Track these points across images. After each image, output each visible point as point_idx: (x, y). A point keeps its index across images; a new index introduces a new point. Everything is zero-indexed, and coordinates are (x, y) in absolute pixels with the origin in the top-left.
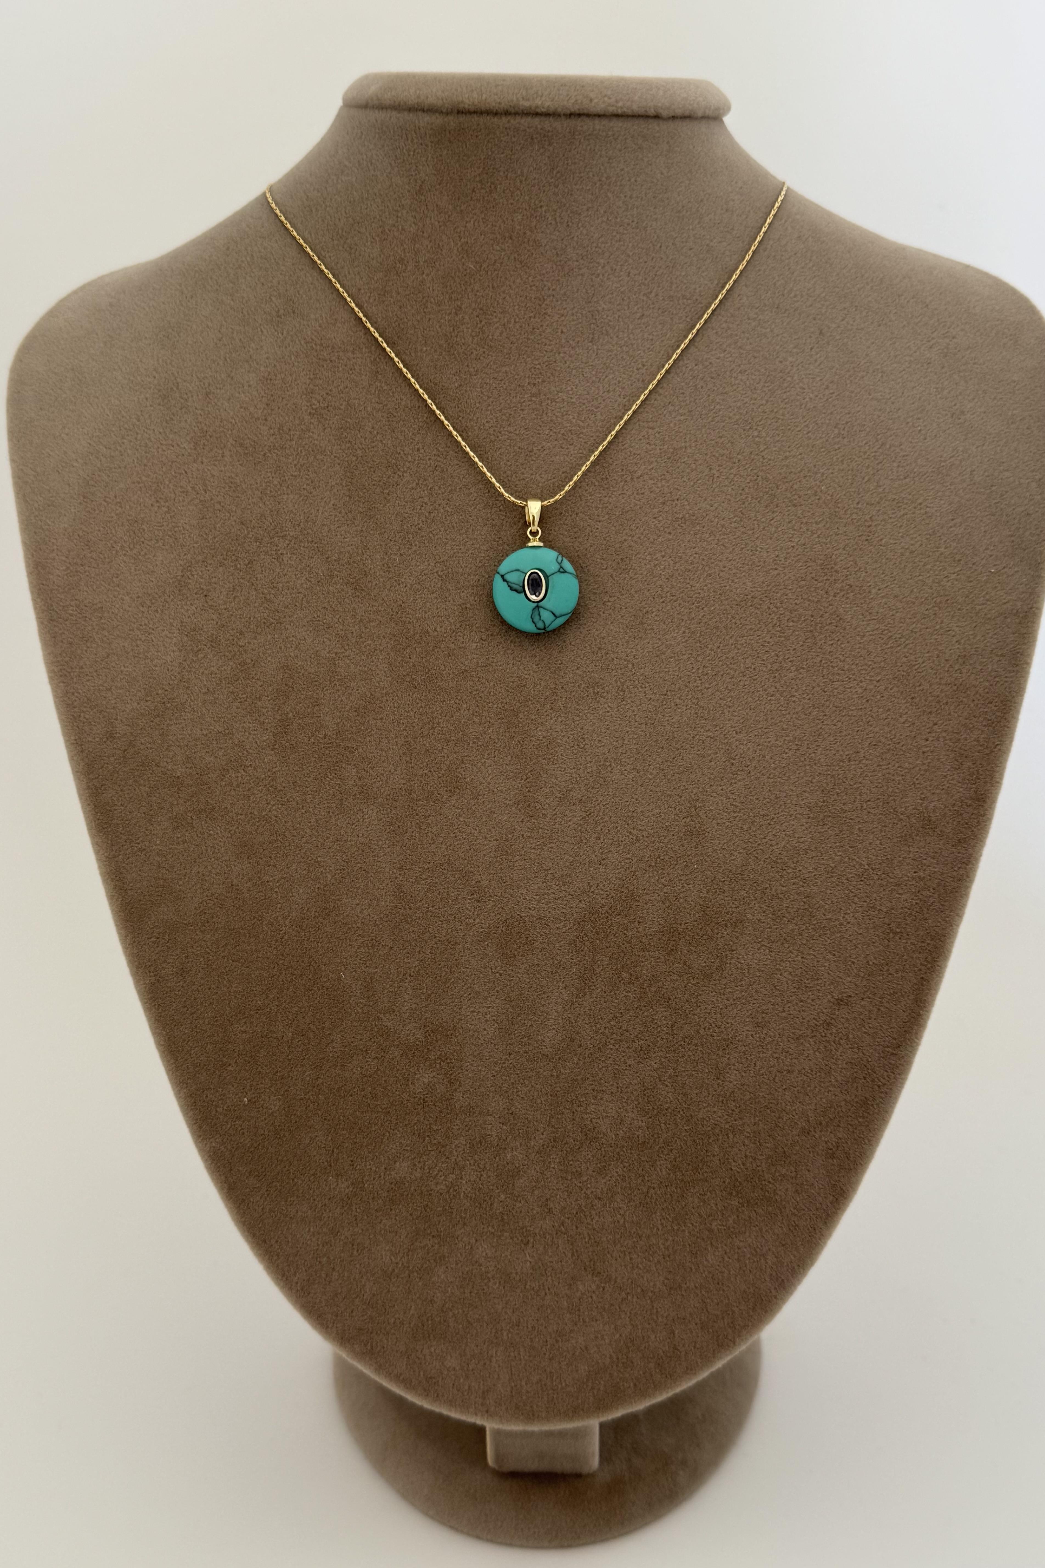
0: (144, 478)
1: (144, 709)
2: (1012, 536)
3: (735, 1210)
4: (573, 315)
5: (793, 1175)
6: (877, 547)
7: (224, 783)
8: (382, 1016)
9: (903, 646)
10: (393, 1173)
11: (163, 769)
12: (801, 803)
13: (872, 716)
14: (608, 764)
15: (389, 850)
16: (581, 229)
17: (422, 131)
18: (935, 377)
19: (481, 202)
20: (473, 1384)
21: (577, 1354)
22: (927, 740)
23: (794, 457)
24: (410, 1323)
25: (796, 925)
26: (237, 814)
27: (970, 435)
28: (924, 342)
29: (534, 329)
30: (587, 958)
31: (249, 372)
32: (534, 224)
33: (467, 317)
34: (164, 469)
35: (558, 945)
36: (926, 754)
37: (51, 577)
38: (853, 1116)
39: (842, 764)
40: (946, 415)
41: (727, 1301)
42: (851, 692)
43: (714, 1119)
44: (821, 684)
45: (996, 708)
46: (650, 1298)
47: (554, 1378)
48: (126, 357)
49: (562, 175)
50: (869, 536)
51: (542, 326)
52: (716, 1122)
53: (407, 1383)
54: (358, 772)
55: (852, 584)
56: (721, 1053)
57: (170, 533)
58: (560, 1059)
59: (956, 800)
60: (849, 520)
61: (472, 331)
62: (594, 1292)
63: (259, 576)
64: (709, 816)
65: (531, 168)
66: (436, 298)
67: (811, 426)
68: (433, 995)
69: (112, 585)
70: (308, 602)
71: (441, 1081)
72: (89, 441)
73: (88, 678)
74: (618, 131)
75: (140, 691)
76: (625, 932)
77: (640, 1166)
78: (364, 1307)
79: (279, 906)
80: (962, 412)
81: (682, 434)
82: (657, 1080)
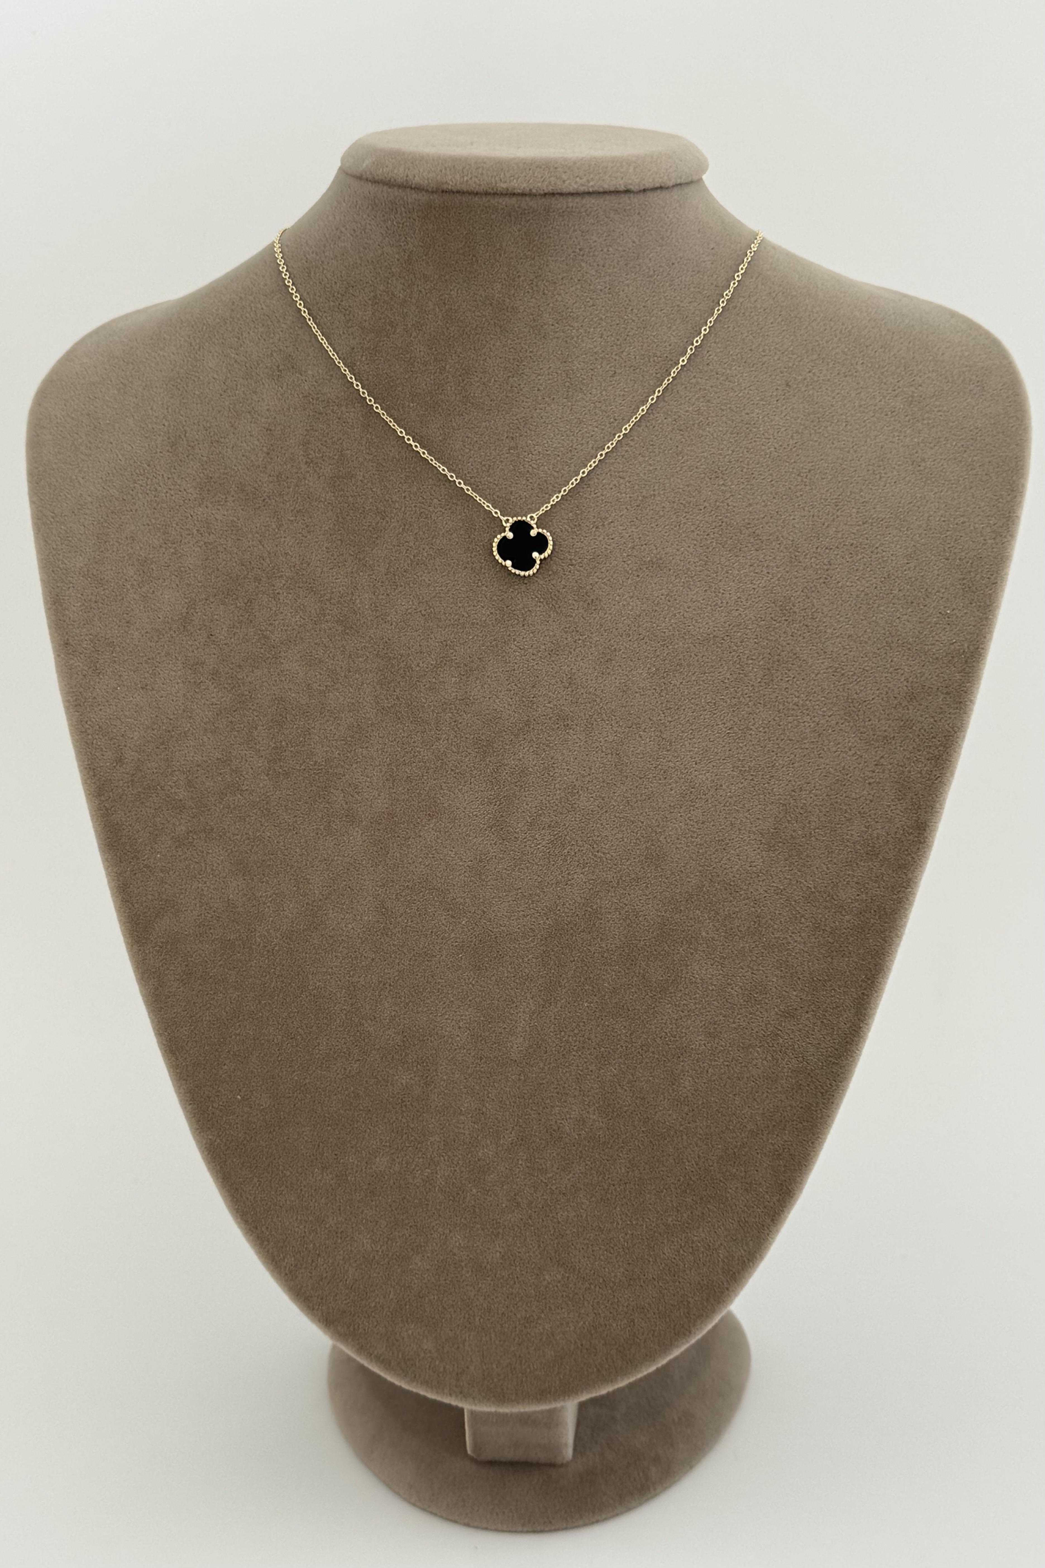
0: (154, 521)
1: (151, 737)
2: (964, 579)
3: (689, 1207)
5: (743, 1174)
6: (834, 590)
7: (222, 807)
8: (364, 1022)
9: (854, 683)
11: (167, 792)
12: (754, 829)
13: (823, 750)
14: (576, 791)
15: (372, 869)
16: (557, 296)
17: (410, 206)
18: (900, 425)
19: (464, 273)
20: (448, 1366)
21: (544, 1339)
22: (874, 772)
23: (757, 504)
24: (389, 1307)
25: (747, 942)
26: (234, 834)
27: (929, 482)
28: (890, 392)
29: (512, 387)
30: (553, 971)
31: (251, 422)
32: (513, 292)
33: (450, 376)
34: (172, 513)
35: (526, 959)
36: (872, 785)
37: (67, 612)
38: (798, 1120)
39: (793, 793)
40: (907, 462)
41: (682, 1292)
42: (805, 726)
43: (668, 1121)
44: (776, 719)
45: (939, 743)
46: (611, 1288)
47: (524, 1361)
48: (138, 404)
49: (538, 249)
50: (826, 579)
51: (519, 385)
52: (671, 1125)
53: (386, 1364)
54: (344, 797)
55: (810, 624)
56: (676, 1061)
57: (176, 573)
58: (527, 1063)
59: (898, 828)
60: (808, 563)
61: (455, 389)
62: (559, 1282)
63: (257, 614)
64: (669, 841)
65: (510, 243)
66: (423, 359)
67: (775, 475)
68: (411, 1004)
69: (124, 621)
70: (302, 639)
71: (418, 1082)
72: (103, 484)
73: (100, 708)
74: (590, 207)
75: (147, 720)
76: (589, 948)
78: (347, 1291)
79: (271, 919)
80: (923, 460)
82: (617, 1085)
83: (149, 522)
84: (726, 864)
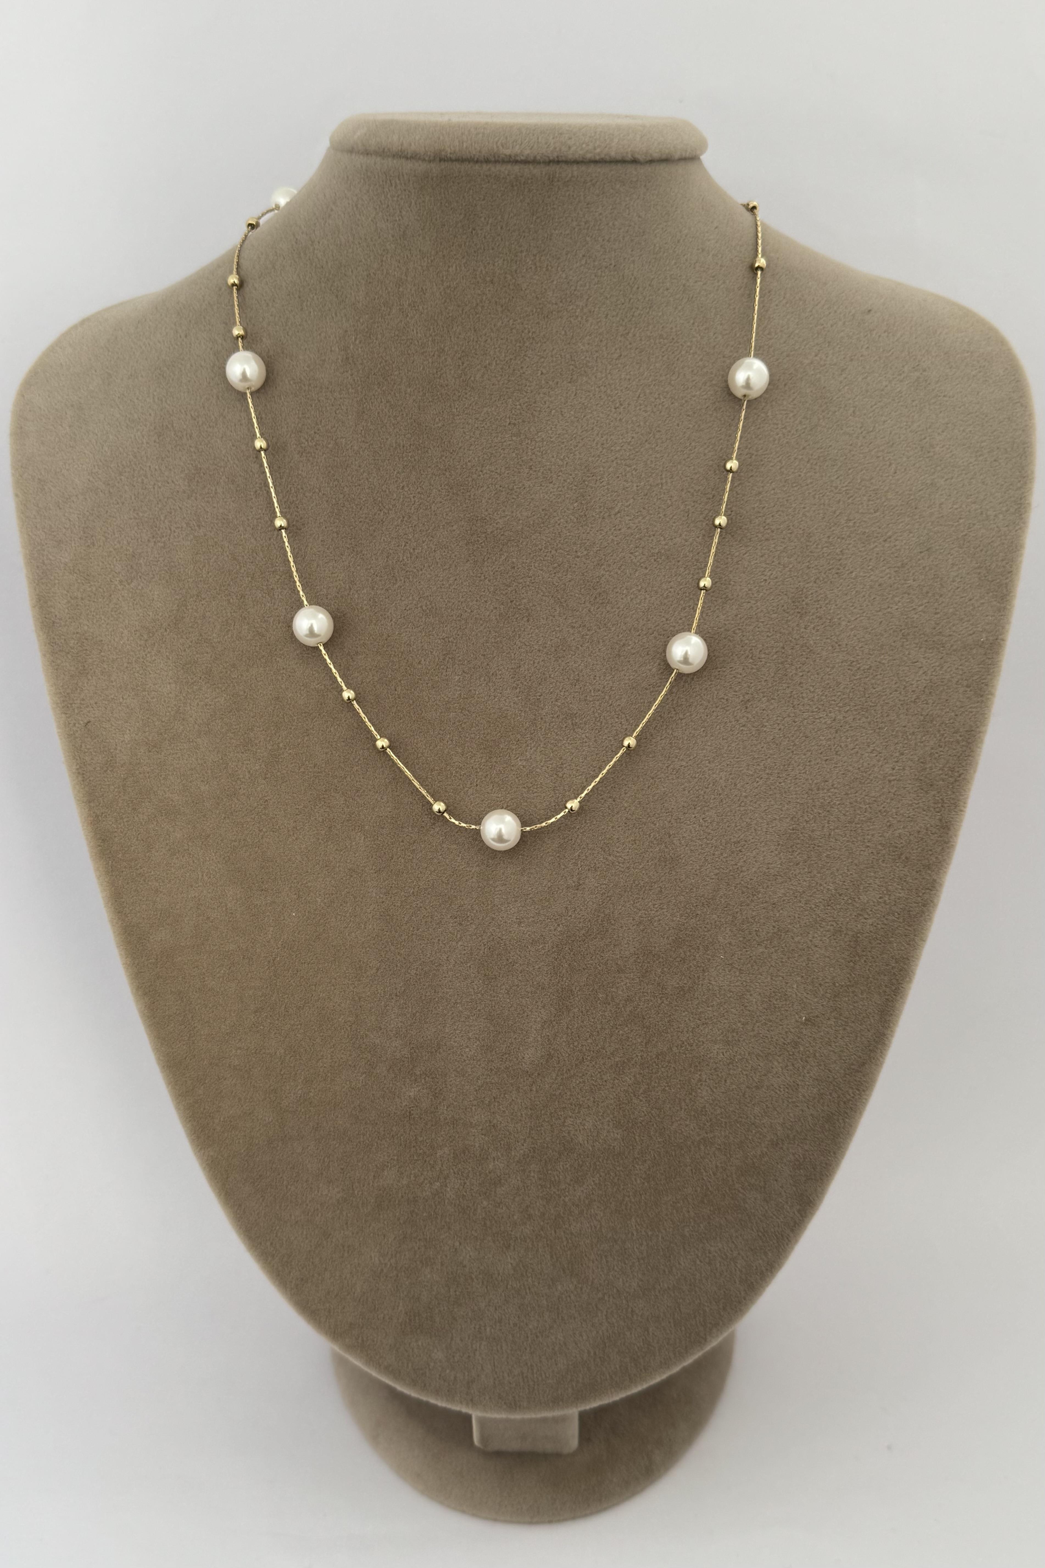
0: (141, 514)
1: (143, 739)
2: (979, 568)
3: (706, 1217)
4: (552, 356)
5: (762, 1184)
6: (847, 580)
8: (368, 1033)
9: (871, 677)
10: (381, 1180)
11: (160, 797)
12: (771, 830)
13: (841, 746)
15: (376, 875)
16: (561, 273)
17: (406, 178)
18: (907, 410)
19: (463, 247)
20: (458, 1375)
21: (556, 1349)
22: (894, 769)
24: (398, 1319)
25: (766, 948)
27: (939, 468)
28: (895, 376)
29: (514, 370)
30: (565, 979)
33: (449, 360)
34: (160, 506)
35: (537, 967)
36: (893, 783)
37: (52, 610)
38: (819, 1130)
39: (811, 792)
40: (916, 448)
41: (698, 1301)
42: (820, 722)
43: (686, 1131)
44: (791, 715)
45: (961, 738)
46: (626, 1298)
47: (536, 1370)
48: (123, 394)
49: (541, 221)
50: (839, 569)
51: (522, 368)
52: (688, 1135)
53: (396, 1374)
55: (823, 616)
56: (693, 1070)
58: (539, 1074)
59: (921, 828)
60: (820, 554)
61: (455, 373)
62: (572, 1292)
63: (251, 610)
64: (683, 843)
65: (512, 215)
66: (420, 341)
67: (784, 462)
68: (418, 1014)
69: (112, 619)
71: (426, 1095)
72: (88, 477)
73: (88, 709)
74: (596, 177)
76: (602, 954)
77: (616, 1176)
78: (355, 1304)
79: (272, 929)
80: (932, 446)
81: (657, 471)
82: (632, 1095)
83: (135, 515)
84: (742, 867)
